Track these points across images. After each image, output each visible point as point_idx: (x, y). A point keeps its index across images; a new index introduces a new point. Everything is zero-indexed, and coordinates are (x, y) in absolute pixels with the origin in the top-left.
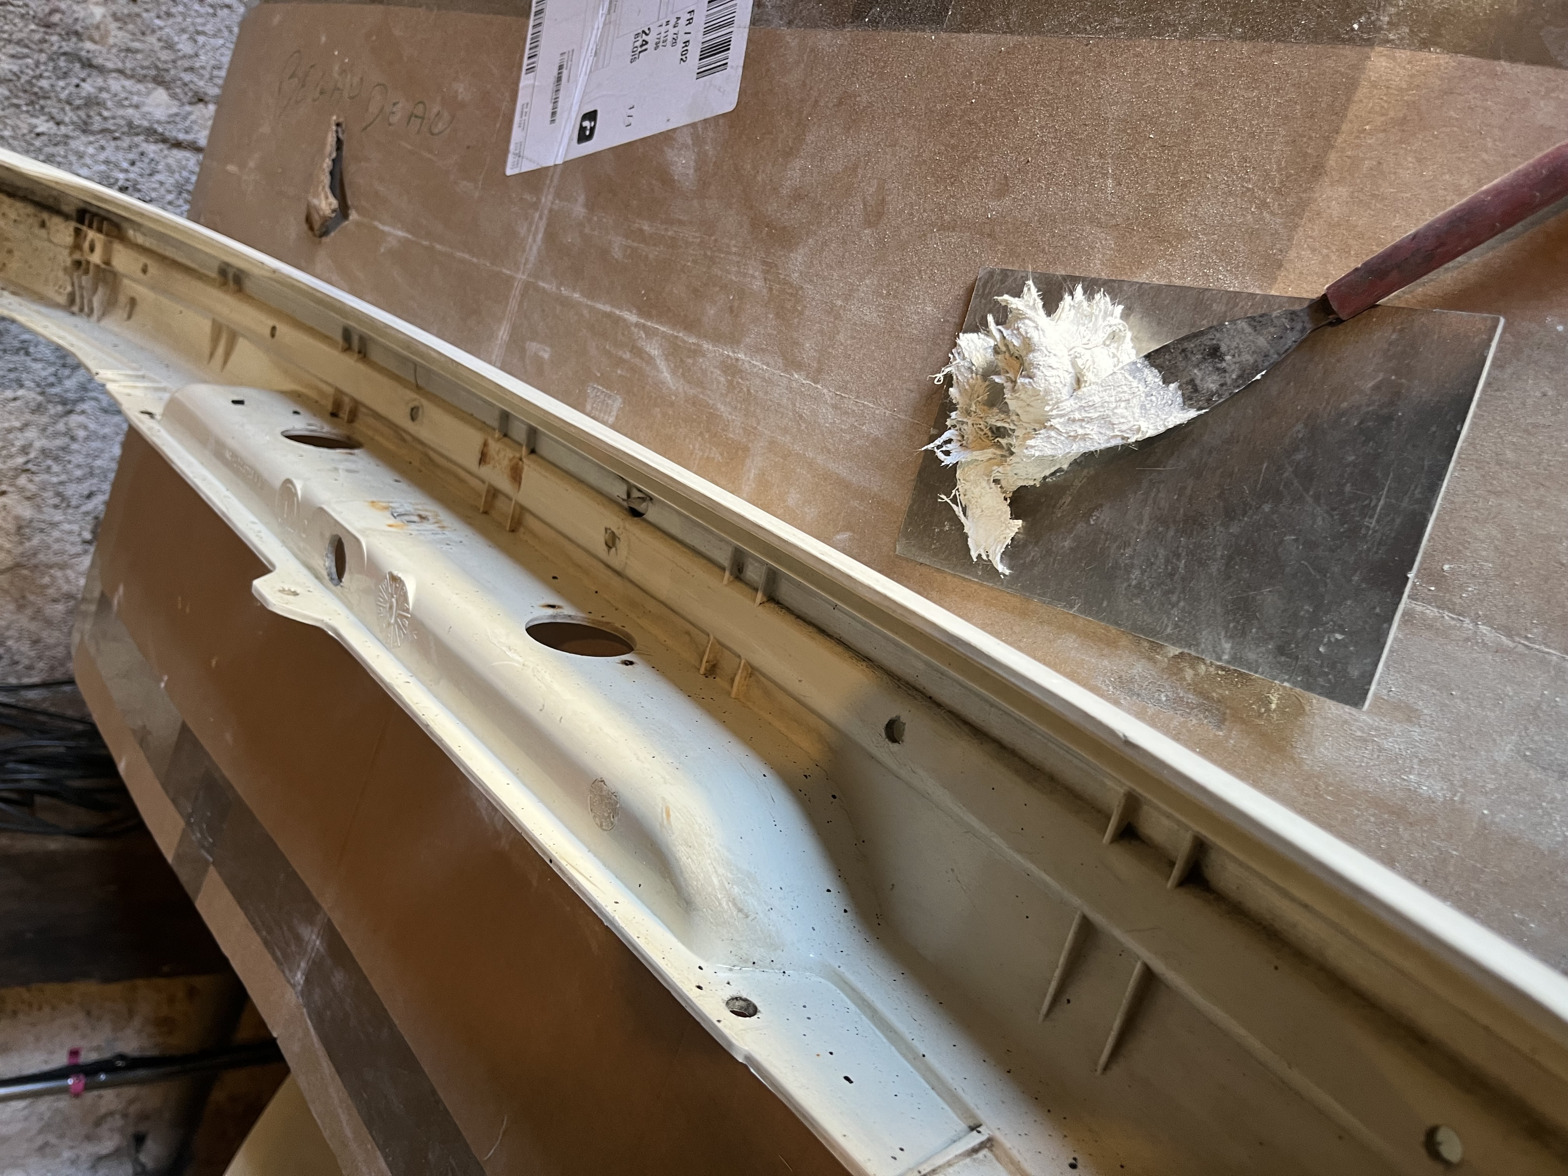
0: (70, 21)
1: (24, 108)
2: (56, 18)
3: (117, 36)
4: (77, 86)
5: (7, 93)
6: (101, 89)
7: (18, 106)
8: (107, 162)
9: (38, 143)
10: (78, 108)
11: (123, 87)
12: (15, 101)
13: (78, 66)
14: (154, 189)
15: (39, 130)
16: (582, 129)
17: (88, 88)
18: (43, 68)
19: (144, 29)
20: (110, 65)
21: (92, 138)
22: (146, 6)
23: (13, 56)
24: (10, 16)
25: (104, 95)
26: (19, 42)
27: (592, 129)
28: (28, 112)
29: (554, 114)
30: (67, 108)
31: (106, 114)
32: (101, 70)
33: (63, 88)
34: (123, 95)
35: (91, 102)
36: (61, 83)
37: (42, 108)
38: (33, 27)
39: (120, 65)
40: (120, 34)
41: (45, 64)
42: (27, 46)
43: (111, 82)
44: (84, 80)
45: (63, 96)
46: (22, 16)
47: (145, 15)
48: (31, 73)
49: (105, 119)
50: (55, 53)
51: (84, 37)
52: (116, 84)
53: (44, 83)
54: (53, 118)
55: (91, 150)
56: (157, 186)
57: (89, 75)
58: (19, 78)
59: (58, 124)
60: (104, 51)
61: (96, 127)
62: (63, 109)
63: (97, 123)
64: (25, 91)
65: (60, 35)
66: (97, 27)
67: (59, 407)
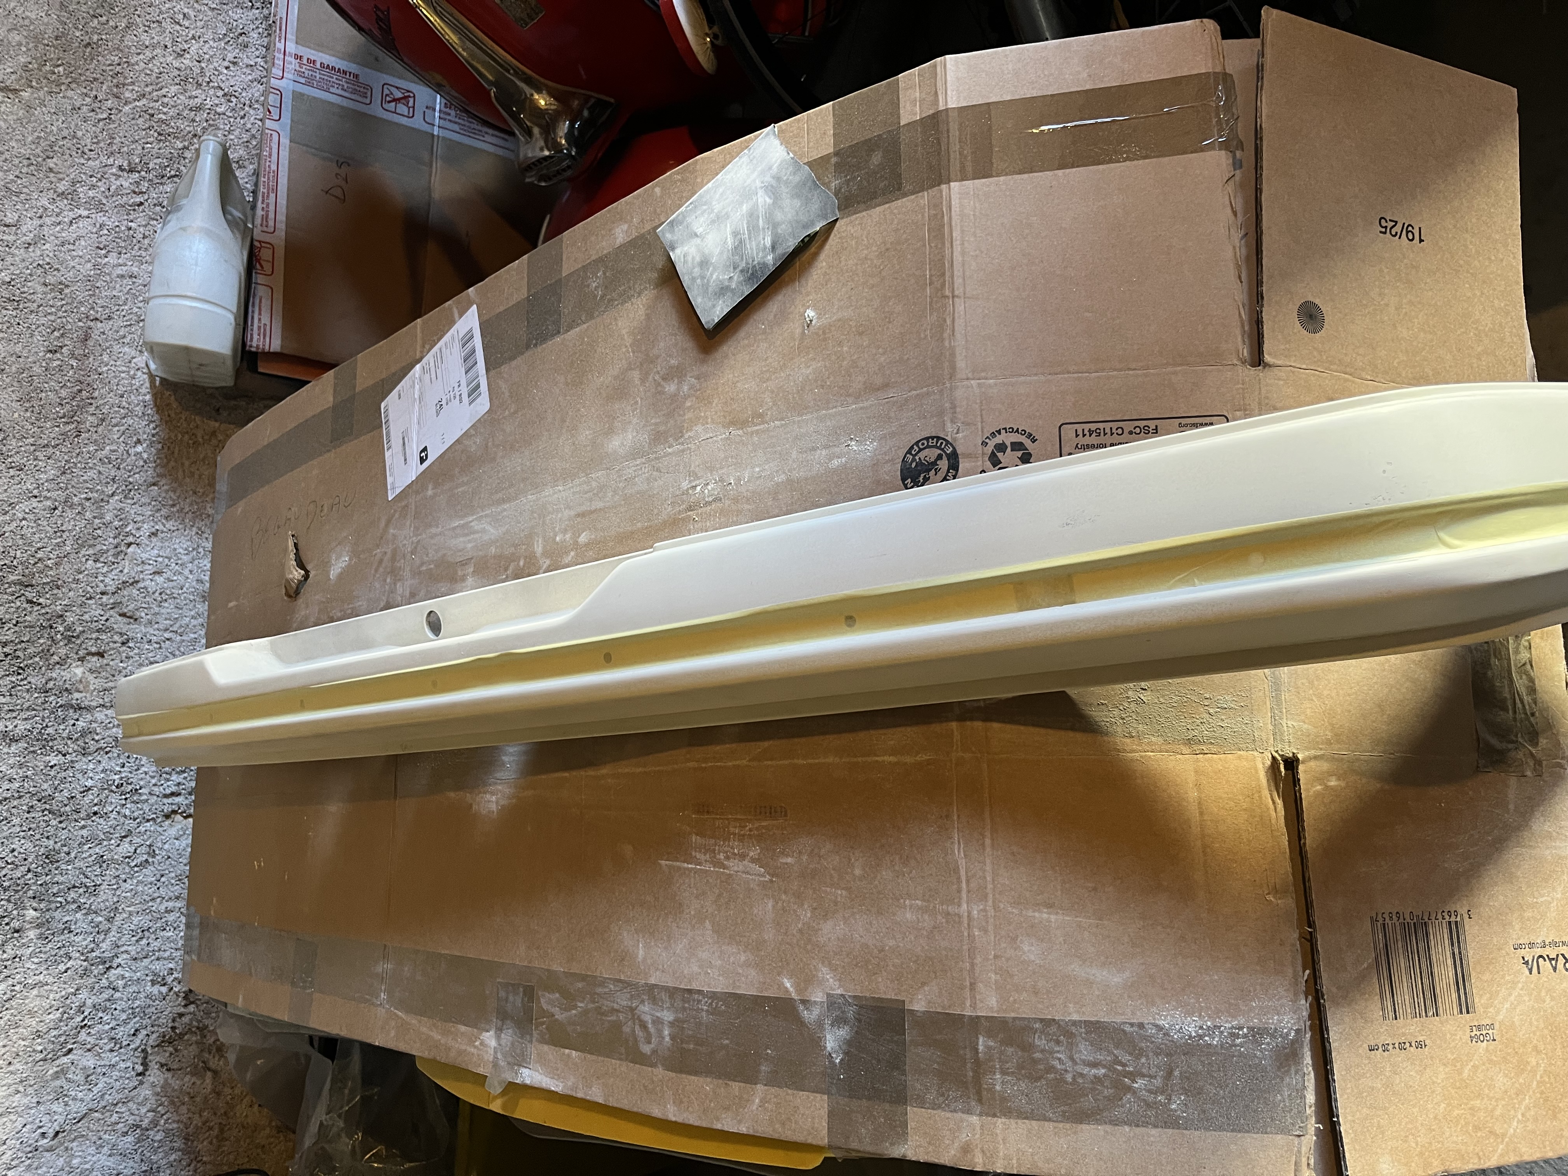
0: (61, 683)
1: (39, 752)
2: (51, 685)
3: (95, 683)
4: (74, 725)
5: (26, 745)
6: (91, 722)
7: (34, 752)
8: (104, 771)
9: (52, 773)
10: (77, 740)
11: (106, 715)
12: (32, 749)
13: (71, 711)
14: (142, 779)
15: (52, 764)
17: (81, 724)
18: (47, 720)
19: (113, 672)
20: (94, 704)
21: (90, 758)
22: (111, 657)
23: (26, 719)
24: (19, 694)
25: (94, 725)
26: (28, 709)
28: (42, 754)
30: (69, 742)
31: (97, 738)
32: (88, 709)
33: (64, 730)
34: (108, 721)
35: (84, 733)
36: (62, 727)
37: (52, 747)
38: (36, 695)
39: (101, 701)
40: (97, 681)
41: (48, 717)
42: (34, 710)
43: (97, 715)
44: (77, 720)
45: (65, 735)
46: (28, 690)
47: (111, 663)
48: (41, 726)
49: (97, 741)
50: (55, 707)
51: (73, 691)
52: (100, 715)
53: (50, 730)
54: (60, 752)
55: (91, 766)
56: (143, 775)
57: (80, 715)
58: (32, 733)
59: (64, 755)
60: (88, 695)
61: (92, 749)
62: (66, 744)
63: (92, 748)
64: (38, 740)
65: (56, 695)
66: (81, 681)
67: (101, 967)
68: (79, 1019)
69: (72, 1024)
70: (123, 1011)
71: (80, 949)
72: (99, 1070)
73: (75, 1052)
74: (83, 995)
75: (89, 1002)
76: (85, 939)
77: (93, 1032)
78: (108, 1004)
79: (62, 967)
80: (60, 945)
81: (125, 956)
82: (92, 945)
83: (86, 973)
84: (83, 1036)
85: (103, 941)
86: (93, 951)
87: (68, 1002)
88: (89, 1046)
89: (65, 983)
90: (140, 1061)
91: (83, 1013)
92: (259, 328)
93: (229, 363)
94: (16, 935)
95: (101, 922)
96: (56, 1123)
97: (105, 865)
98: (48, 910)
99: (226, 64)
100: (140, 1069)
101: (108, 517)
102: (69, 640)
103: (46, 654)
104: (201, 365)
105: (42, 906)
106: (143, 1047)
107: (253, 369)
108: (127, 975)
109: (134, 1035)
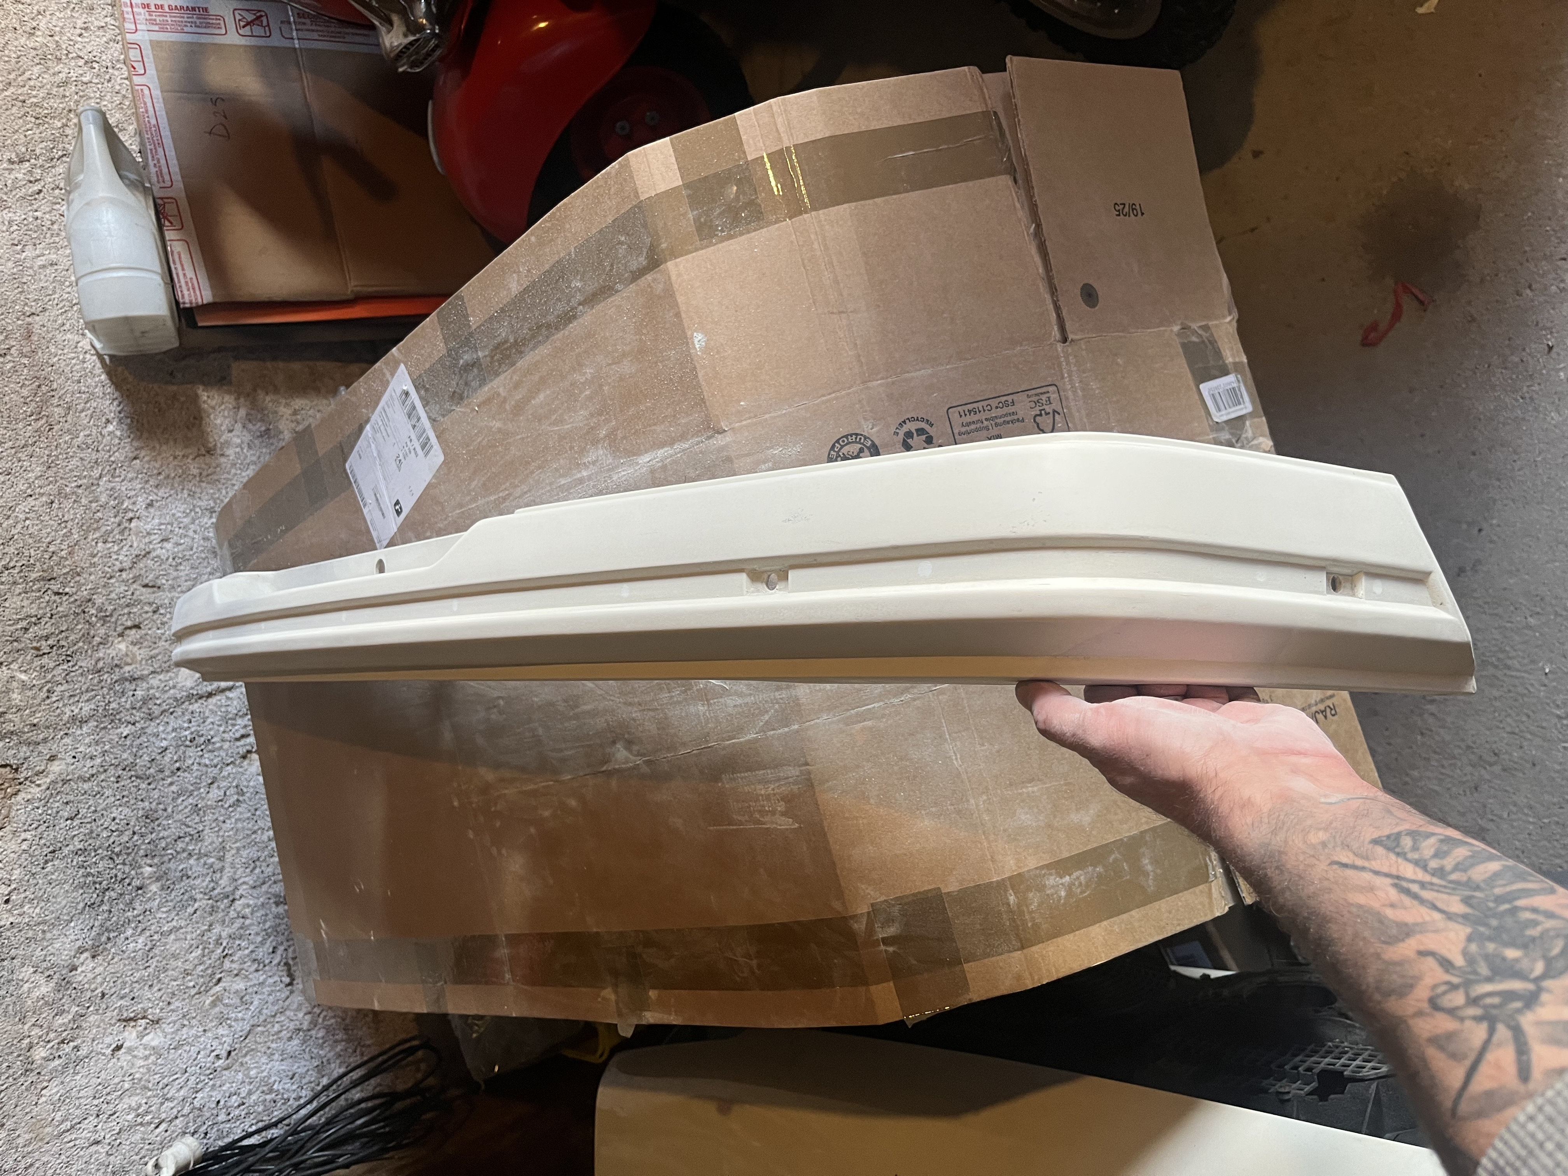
0: (110, 661)
1: (109, 726)
2: (100, 664)
3: (141, 653)
4: (134, 695)
5: (95, 723)
6: (148, 689)
7: (105, 728)
8: (174, 730)
9: (128, 742)
10: (141, 708)
11: (160, 680)
12: (102, 726)
13: (127, 683)
14: (211, 729)
15: (124, 735)
16: (397, 511)
17: (139, 693)
18: (108, 697)
19: (154, 640)
20: (146, 672)
21: (158, 721)
22: (147, 627)
23: (88, 700)
24: (75, 679)
25: (151, 691)
26: (87, 691)
27: (401, 508)
28: (113, 727)
29: (383, 514)
30: (134, 711)
31: (158, 702)
32: (142, 678)
33: (126, 702)
34: (163, 685)
35: (145, 701)
36: (123, 700)
37: (120, 720)
38: (90, 677)
39: (151, 669)
40: (141, 651)
41: (108, 694)
42: (93, 690)
43: (151, 681)
44: (135, 690)
45: (128, 706)
46: (82, 674)
47: (149, 632)
48: (103, 704)
49: (159, 705)
50: (111, 684)
51: (122, 665)
52: (154, 681)
53: (113, 705)
54: (129, 723)
55: (161, 728)
56: (211, 726)
57: (137, 685)
58: (98, 711)
59: (134, 724)
60: (138, 666)
61: (157, 713)
62: (132, 714)
63: (156, 710)
64: (105, 716)
65: (108, 672)
66: (127, 655)
67: (225, 901)
68: (219, 951)
69: (214, 956)
70: (257, 934)
71: (202, 890)
72: (250, 990)
73: (224, 980)
74: (217, 929)
75: (224, 934)
76: (203, 881)
77: (235, 958)
78: (242, 931)
79: (190, 910)
80: (182, 891)
81: (245, 887)
82: (212, 884)
83: (213, 910)
84: (227, 964)
85: (221, 878)
86: (214, 889)
87: (205, 938)
88: (235, 972)
89: (197, 923)
90: (285, 973)
91: (221, 944)
92: (186, 283)
93: (170, 323)
94: (140, 892)
95: (213, 863)
96: (226, 1045)
97: (201, 812)
98: (162, 863)
99: (78, 31)
100: (287, 980)
101: (103, 499)
102: (104, 619)
103: (87, 637)
104: (143, 333)
105: (156, 861)
106: (284, 961)
107: (193, 324)
108: (251, 902)
109: (273, 952)
